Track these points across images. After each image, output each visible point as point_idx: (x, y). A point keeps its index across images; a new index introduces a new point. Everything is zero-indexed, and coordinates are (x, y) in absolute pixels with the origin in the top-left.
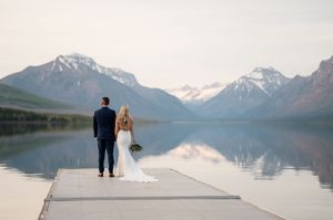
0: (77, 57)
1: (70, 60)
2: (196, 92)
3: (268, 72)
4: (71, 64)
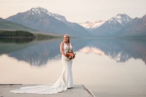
0: (40, 9)
1: (37, 10)
2: (91, 25)
3: (123, 16)
4: (37, 12)
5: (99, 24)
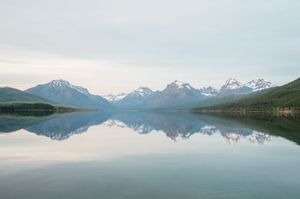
0: (61, 81)
1: (58, 82)
2: (114, 97)
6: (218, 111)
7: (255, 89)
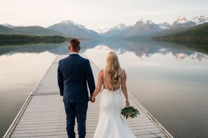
0: (68, 21)
3: (122, 25)
5: (107, 30)
6: (170, 39)
7: (198, 23)
